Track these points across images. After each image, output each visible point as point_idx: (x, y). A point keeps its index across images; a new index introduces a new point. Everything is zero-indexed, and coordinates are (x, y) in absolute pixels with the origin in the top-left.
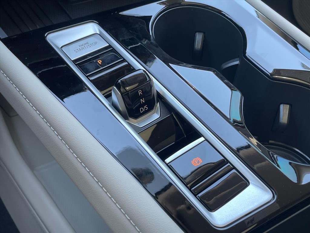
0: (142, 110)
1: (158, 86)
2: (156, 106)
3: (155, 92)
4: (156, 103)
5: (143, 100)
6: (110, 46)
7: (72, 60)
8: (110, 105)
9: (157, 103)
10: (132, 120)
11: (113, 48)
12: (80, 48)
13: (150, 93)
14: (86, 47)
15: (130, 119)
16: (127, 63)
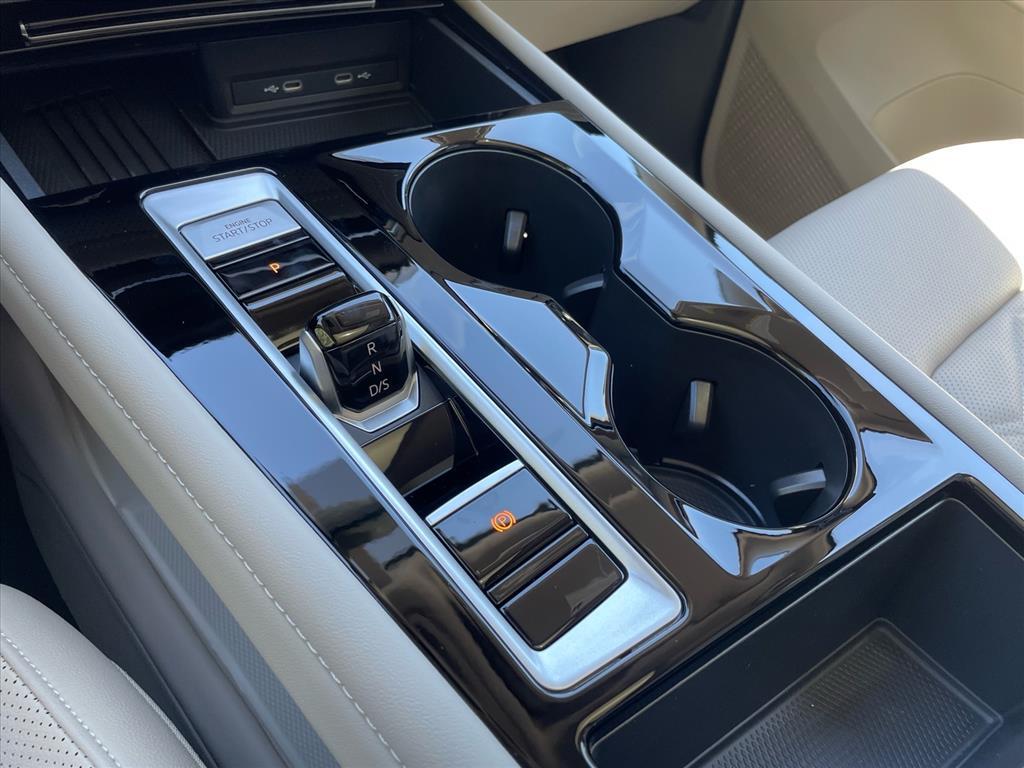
0: (374, 390)
1: (414, 333)
2: (411, 380)
3: (409, 347)
4: (409, 375)
5: (377, 366)
6: (303, 232)
7: (206, 259)
8: (294, 375)
9: (413, 373)
11: (311, 237)
12: (228, 231)
13: (397, 349)
14: (243, 230)
15: (344, 410)
16: (343, 274)
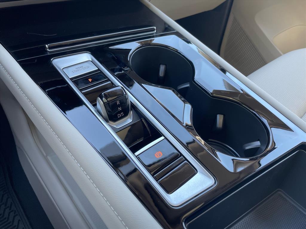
10: (111, 123)
